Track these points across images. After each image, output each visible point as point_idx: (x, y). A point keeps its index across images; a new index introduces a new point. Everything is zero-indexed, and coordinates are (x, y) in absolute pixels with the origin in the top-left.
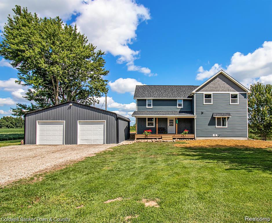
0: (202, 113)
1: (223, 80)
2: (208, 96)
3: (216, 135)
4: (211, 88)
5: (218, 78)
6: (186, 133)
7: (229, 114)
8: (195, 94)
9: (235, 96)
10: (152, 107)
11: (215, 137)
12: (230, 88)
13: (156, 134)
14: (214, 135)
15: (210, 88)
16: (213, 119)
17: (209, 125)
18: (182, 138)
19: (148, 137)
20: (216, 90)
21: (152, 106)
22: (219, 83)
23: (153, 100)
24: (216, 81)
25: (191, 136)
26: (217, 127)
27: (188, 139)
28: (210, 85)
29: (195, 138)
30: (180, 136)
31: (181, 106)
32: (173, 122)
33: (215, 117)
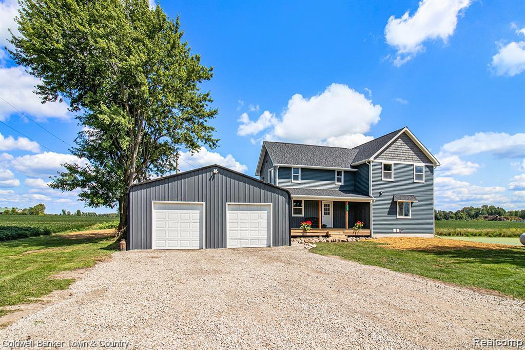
0: (381, 194)
1: (407, 142)
2: (387, 167)
3: (398, 230)
4: (392, 155)
5: (400, 139)
6: (359, 227)
7: (413, 197)
8: (371, 164)
9: (419, 170)
10: (299, 181)
11: (396, 233)
12: (415, 157)
13: (318, 228)
14: (395, 230)
15: (390, 155)
16: (394, 203)
17: (388, 214)
18: (354, 234)
19: (308, 234)
20: (398, 158)
21: (300, 179)
22: (402, 147)
23: (302, 169)
24: (398, 144)
25: (366, 232)
26: (398, 217)
27: (362, 236)
28: (391, 150)
29: (371, 234)
30: (351, 232)
31: (341, 182)
32: (329, 209)
33: (396, 202)
